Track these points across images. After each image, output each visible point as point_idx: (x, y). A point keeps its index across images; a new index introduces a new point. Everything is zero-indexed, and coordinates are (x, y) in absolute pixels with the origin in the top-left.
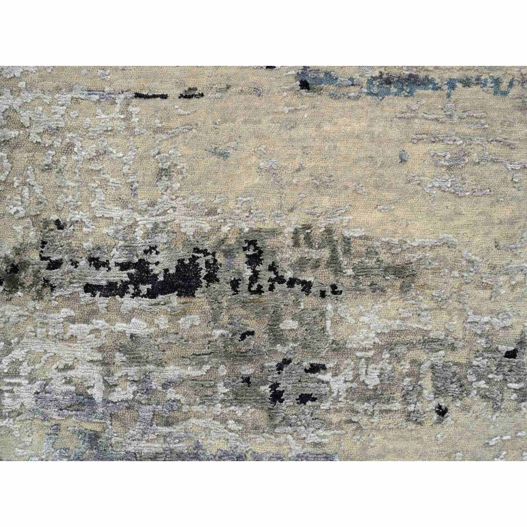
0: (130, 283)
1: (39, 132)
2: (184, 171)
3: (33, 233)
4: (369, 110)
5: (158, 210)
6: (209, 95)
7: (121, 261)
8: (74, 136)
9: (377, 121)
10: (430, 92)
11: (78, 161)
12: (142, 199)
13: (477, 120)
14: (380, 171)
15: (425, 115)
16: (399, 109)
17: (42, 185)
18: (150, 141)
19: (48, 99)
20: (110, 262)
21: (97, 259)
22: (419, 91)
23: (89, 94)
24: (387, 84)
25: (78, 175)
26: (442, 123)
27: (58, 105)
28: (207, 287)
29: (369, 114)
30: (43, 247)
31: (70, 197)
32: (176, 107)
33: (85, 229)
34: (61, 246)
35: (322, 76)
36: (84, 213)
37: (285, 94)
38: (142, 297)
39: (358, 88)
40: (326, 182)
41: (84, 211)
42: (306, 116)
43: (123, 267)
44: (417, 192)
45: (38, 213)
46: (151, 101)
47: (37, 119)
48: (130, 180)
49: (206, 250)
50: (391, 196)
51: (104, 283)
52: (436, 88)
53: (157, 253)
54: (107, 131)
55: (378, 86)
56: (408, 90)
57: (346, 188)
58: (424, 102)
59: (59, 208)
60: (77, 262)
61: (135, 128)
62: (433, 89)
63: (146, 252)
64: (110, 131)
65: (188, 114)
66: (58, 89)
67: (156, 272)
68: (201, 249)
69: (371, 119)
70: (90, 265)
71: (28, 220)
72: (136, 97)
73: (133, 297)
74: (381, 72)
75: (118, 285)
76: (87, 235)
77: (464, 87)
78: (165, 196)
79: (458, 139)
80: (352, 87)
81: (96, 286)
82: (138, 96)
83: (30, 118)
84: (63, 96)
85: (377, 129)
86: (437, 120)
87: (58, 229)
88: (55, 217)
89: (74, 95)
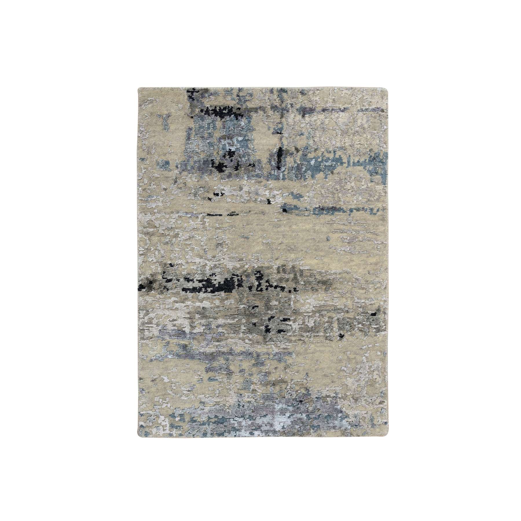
0: (203, 287)
1: (163, 229)
2: (229, 244)
3: (159, 268)
4: (313, 220)
5: (216, 260)
6: (241, 215)
7: (199, 279)
8: (179, 231)
9: (317, 225)
10: (341, 213)
11: (180, 240)
12: (209, 255)
13: (362, 224)
14: (317, 244)
15: (339, 223)
16: (327, 220)
17: (164, 250)
18: (214, 233)
19: (167, 216)
20: (194, 279)
21: (188, 278)
22: (336, 213)
23: (186, 214)
24: (322, 210)
25: (180, 246)
26: (346, 225)
27: (172, 218)
28: (238, 289)
29: (313, 222)
30: (164, 274)
31: (177, 254)
32: (226, 219)
33: (183, 267)
34: (172, 273)
35: (293, 207)
36: (183, 260)
37: (276, 214)
38: (208, 293)
39: (309, 212)
40: (293, 248)
42: (285, 223)
43: (200, 281)
44: (334, 252)
45: (162, 261)
46: (215, 217)
47: (162, 224)
48: (204, 248)
49: (238, 275)
50: (322, 254)
51: (191, 287)
52: (344, 212)
53: (216, 276)
54: (194, 229)
55: (318, 211)
56: (331, 213)
57: (302, 250)
58: (338, 217)
59: (172, 259)
60: (179, 280)
61: (207, 227)
62: (343, 212)
63: (210, 275)
64: (196, 229)
65: (231, 222)
66: (172, 212)
67: (215, 283)
68: (235, 274)
69: (314, 224)
70: (185, 281)
71: (158, 263)
72: (207, 215)
73: (204, 293)
74: (319, 206)
75: (197, 288)
76: (184, 269)
77: (356, 211)
78: (220, 254)
79: (353, 231)
80: (306, 211)
81: (187, 289)
82: (209, 215)
83: (159, 224)
84: (174, 215)
85: (317, 228)
86: (344, 224)
87: (171, 267)
88: (170, 262)
89: (179, 214)
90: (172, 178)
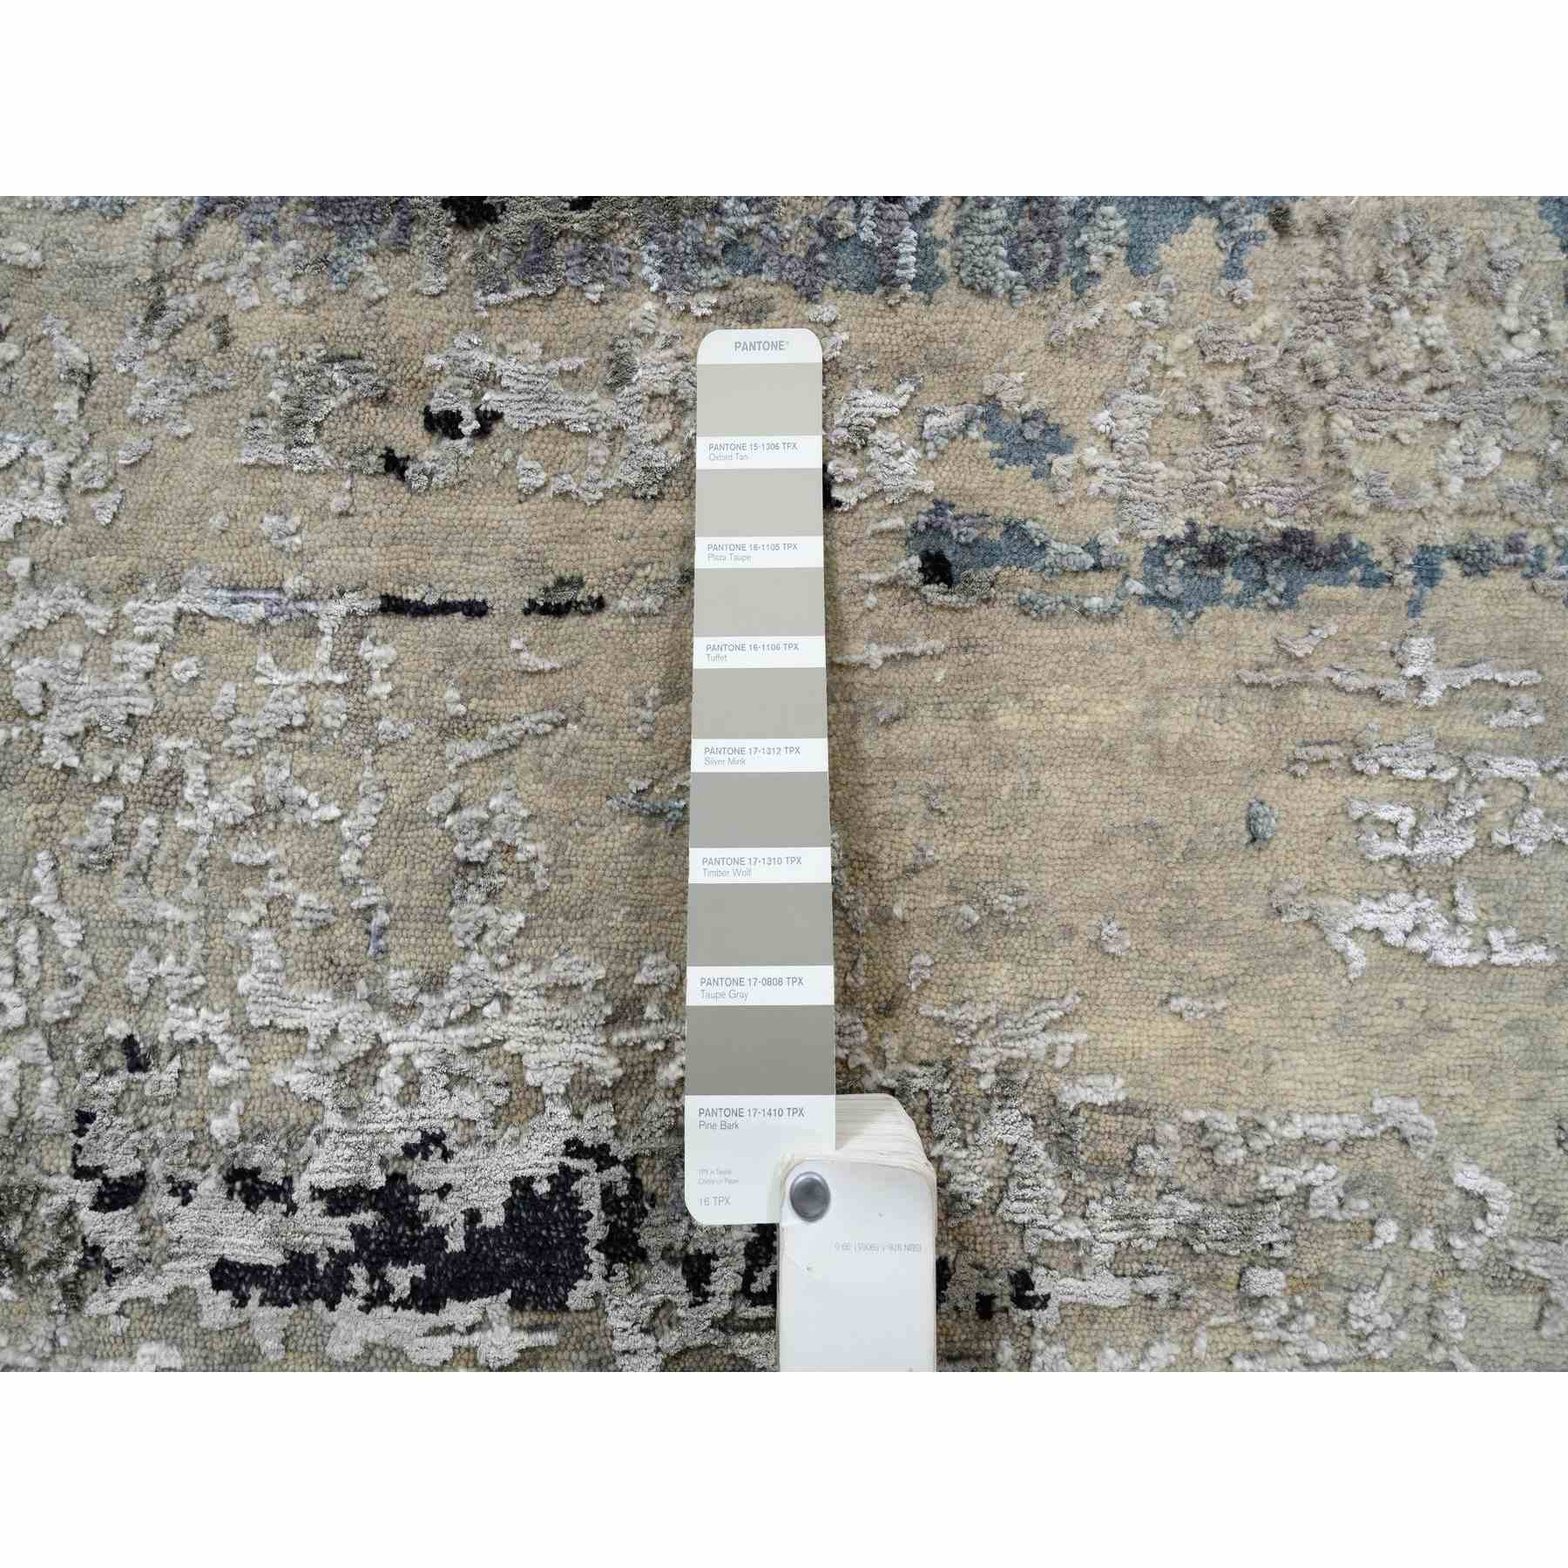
0: (356, 1258)
1: (71, 732)
2: (539, 870)
3: (48, 1081)
4: (1149, 658)
5: (451, 1007)
6: (623, 604)
7: (328, 1181)
8: (183, 745)
9: (1176, 696)
10: (1353, 591)
11: (195, 834)
12: (402, 968)
13: (1508, 695)
14: (1183, 876)
15: (1337, 677)
16: (1247, 654)
17: (82, 916)
18: (427, 766)
19: (98, 617)
20: (296, 1185)
21: (256, 1172)
22: (1319, 590)
23: (234, 601)
24: (1211, 565)
25: (194, 883)
26: (1391, 704)
27: (133, 638)
28: (605, 1278)
29: (1150, 671)
30: (80, 1133)
31: (171, 958)
32: (515, 644)
33: (216, 1071)
34: (140, 1130)
35: (995, 534)
36: (214, 1012)
37: (871, 600)
38: (395, 1306)
39: (1113, 579)
40: (1003, 912)
41: (216, 1007)
42: (939, 677)
43: (339, 1201)
44: (1301, 949)
45: (67, 1013)
46: (435, 626)
47: (67, 689)
48: (364, 902)
49: (605, 1148)
50: (1217, 962)
51: (275, 1258)
52: (1372, 581)
53: (447, 1155)
54: (290, 728)
55: (1181, 572)
56: (1280, 588)
57: (1070, 932)
58: (1333, 630)
59: (136, 999)
60: (191, 1185)
61: (379, 718)
62: (1363, 582)
63: (409, 1151)
64: (302, 728)
65: (553, 671)
66: (133, 582)
67: (441, 1220)
68: (588, 1144)
69: (1156, 690)
70: (230, 1193)
71: (36, 1038)
72: (384, 610)
73: (366, 1309)
74: (1191, 523)
75: (320, 1266)
76: (224, 1090)
77: (1466, 574)
78: (475, 958)
79: (1441, 761)
80: (1093, 577)
81: (247, 1268)
82: (393, 606)
83: (44, 685)
84: (148, 607)
85: (1175, 726)
86: (1375, 693)
87: (131, 1070)
88: (118, 1029)
89: (181, 601)
90: (126, 276)
